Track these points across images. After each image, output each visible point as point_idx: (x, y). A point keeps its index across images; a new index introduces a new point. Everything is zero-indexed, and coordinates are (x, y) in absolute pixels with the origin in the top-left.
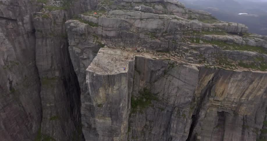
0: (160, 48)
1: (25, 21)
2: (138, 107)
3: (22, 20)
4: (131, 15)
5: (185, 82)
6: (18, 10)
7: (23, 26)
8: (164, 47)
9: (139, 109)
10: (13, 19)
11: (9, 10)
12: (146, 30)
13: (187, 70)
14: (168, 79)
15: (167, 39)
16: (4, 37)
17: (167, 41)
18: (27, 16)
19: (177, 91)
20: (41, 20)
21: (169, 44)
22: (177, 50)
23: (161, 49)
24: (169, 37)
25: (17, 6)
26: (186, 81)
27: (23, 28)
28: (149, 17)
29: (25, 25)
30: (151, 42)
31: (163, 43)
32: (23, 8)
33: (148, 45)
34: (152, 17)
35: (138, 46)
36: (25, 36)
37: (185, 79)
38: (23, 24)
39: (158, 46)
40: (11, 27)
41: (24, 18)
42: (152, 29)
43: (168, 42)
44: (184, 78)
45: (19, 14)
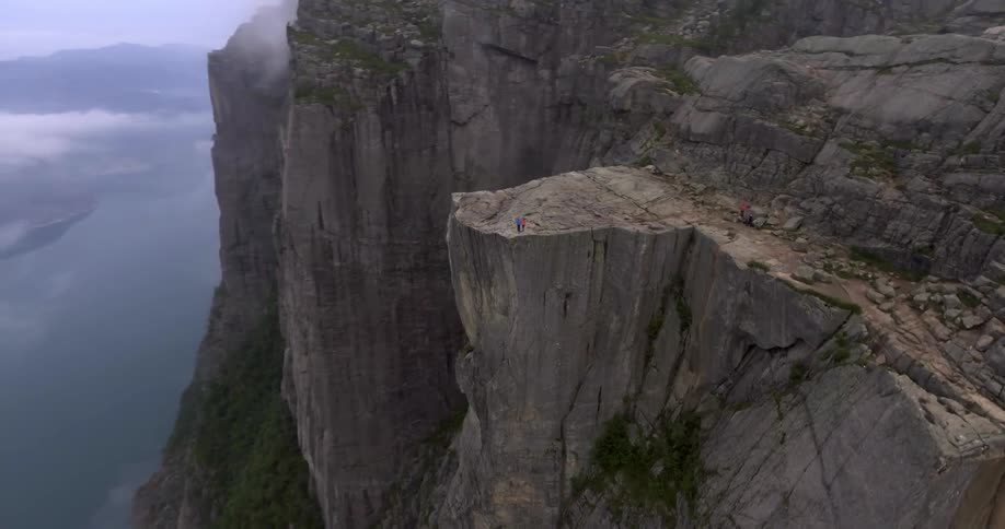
0: (878, 235)
1: (559, 71)
2: (619, 477)
3: (553, 67)
4: (857, 51)
5: (828, 487)
6: (547, 36)
7: (552, 84)
8: (904, 236)
9: (616, 490)
10: (524, 55)
11: (522, 30)
12: (867, 123)
13: (888, 412)
14: (784, 425)
15: (950, 188)
16: (486, 101)
17: (944, 202)
18: (573, 57)
19: (772, 515)
20: (591, 68)
21: (944, 224)
22: (982, 279)
23: (881, 245)
24: (970, 178)
25: (549, 23)
26: (836, 486)
27: (549, 89)
28: (927, 57)
29: (557, 82)
30: (837, 191)
31: (911, 210)
32: (569, 32)
33: (822, 203)
34: (943, 55)
35: (780, 200)
36: (548, 112)
37: (841, 471)
38: (554, 77)
39: (871, 219)
40: (518, 79)
41: (562, 60)
42: (898, 124)
43: (946, 209)
44: (841, 459)
45: (549, 48)
